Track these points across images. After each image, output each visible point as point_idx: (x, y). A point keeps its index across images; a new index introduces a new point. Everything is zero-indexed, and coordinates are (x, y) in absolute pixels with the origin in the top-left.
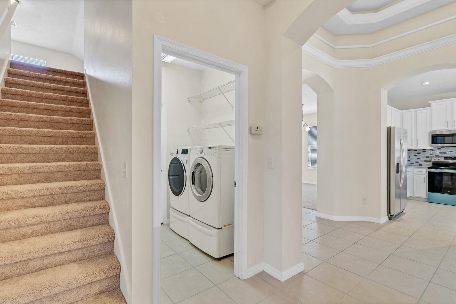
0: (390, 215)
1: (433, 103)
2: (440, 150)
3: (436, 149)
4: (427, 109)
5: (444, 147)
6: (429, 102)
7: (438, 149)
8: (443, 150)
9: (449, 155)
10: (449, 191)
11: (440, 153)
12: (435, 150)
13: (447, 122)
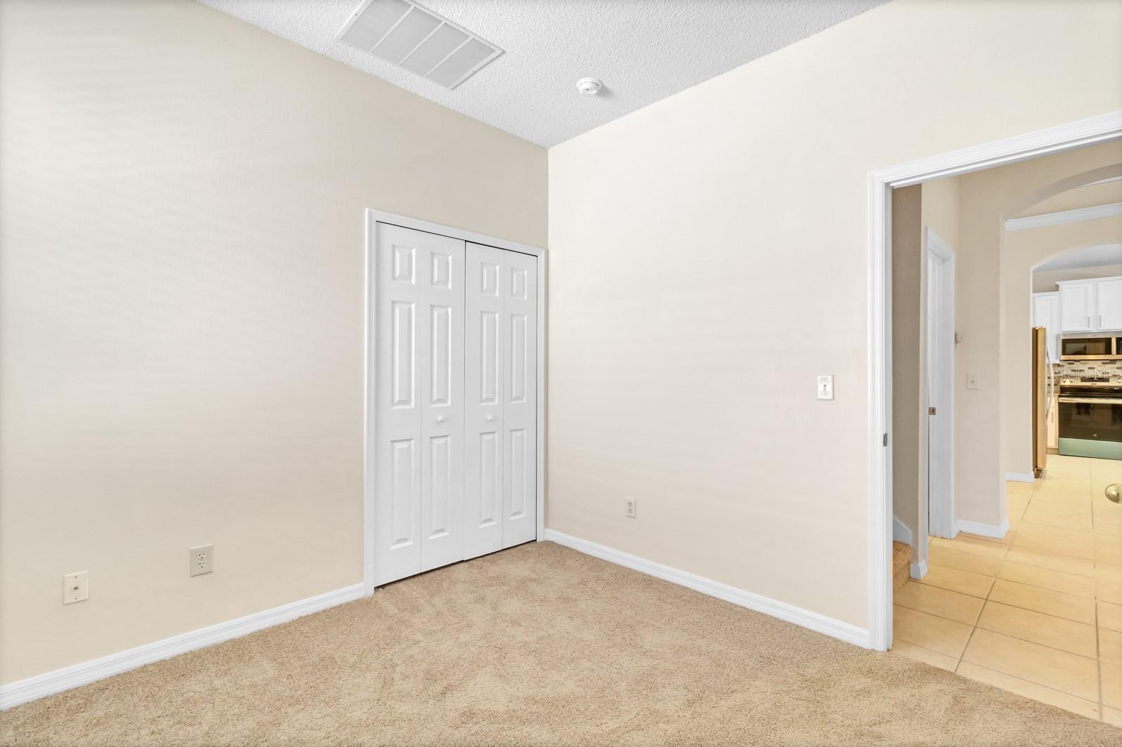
0: (1037, 470)
1: (1064, 285)
2: (1072, 366)
3: (1065, 363)
4: (1054, 295)
5: (1079, 361)
6: (1058, 283)
7: (1069, 364)
8: (1077, 366)
9: (1089, 374)
10: (1095, 435)
11: (1074, 371)
12: (1063, 366)
13: (1089, 318)
